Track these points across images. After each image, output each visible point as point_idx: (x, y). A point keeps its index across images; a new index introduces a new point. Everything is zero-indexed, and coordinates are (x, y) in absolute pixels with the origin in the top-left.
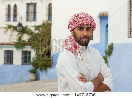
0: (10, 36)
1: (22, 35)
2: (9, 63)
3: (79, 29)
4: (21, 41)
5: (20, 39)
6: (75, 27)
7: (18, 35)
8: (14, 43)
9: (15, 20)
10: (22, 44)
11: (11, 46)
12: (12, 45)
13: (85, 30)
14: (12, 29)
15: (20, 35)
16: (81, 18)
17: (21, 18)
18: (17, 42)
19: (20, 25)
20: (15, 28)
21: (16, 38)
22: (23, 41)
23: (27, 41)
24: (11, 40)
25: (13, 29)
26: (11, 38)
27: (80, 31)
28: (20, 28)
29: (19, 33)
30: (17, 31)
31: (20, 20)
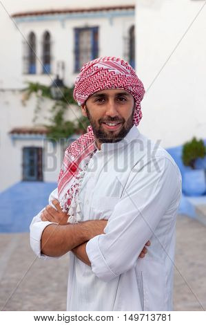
0: (36, 112)
1: (65, 107)
2: (35, 178)
3: (96, 101)
4: (63, 123)
5: (59, 118)
6: (87, 96)
7: (54, 108)
8: (44, 129)
9: (46, 71)
10: (64, 132)
11: (39, 136)
12: (41, 133)
13: (111, 101)
14: (40, 92)
15: (59, 108)
16: (98, 71)
17: (61, 65)
18: (52, 127)
19: (59, 83)
20: (47, 92)
21: (51, 115)
22: (68, 123)
23: (76, 123)
24: (38, 122)
25: (43, 95)
26: (38, 115)
27: (99, 105)
28: (58, 89)
29: (57, 104)
30: (52, 98)
31: (58, 70)
